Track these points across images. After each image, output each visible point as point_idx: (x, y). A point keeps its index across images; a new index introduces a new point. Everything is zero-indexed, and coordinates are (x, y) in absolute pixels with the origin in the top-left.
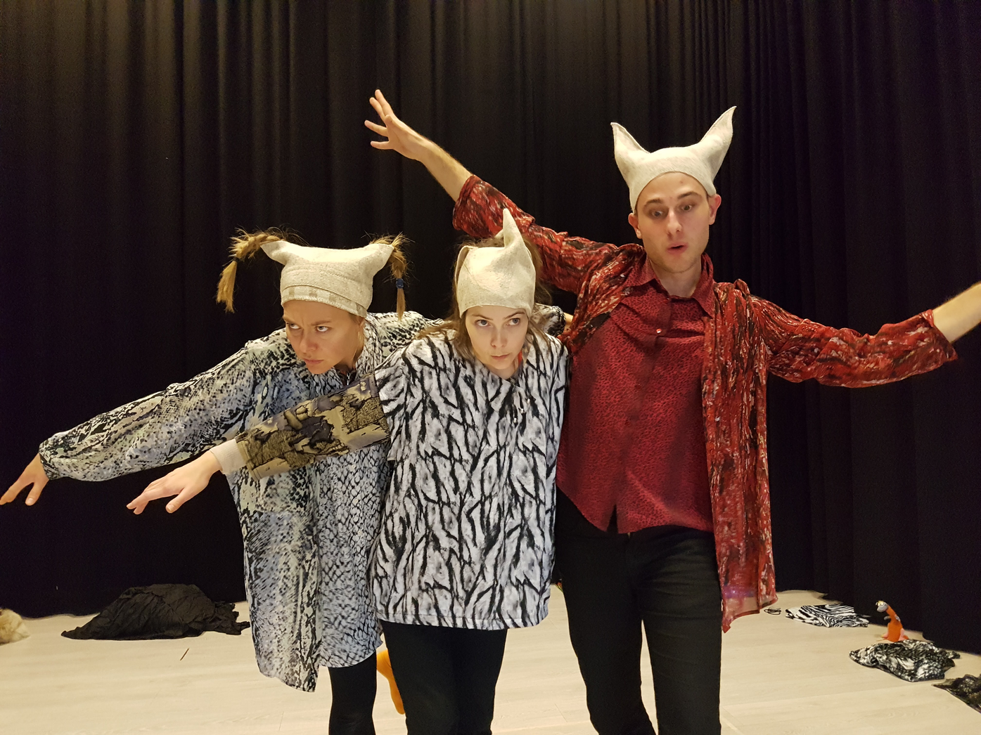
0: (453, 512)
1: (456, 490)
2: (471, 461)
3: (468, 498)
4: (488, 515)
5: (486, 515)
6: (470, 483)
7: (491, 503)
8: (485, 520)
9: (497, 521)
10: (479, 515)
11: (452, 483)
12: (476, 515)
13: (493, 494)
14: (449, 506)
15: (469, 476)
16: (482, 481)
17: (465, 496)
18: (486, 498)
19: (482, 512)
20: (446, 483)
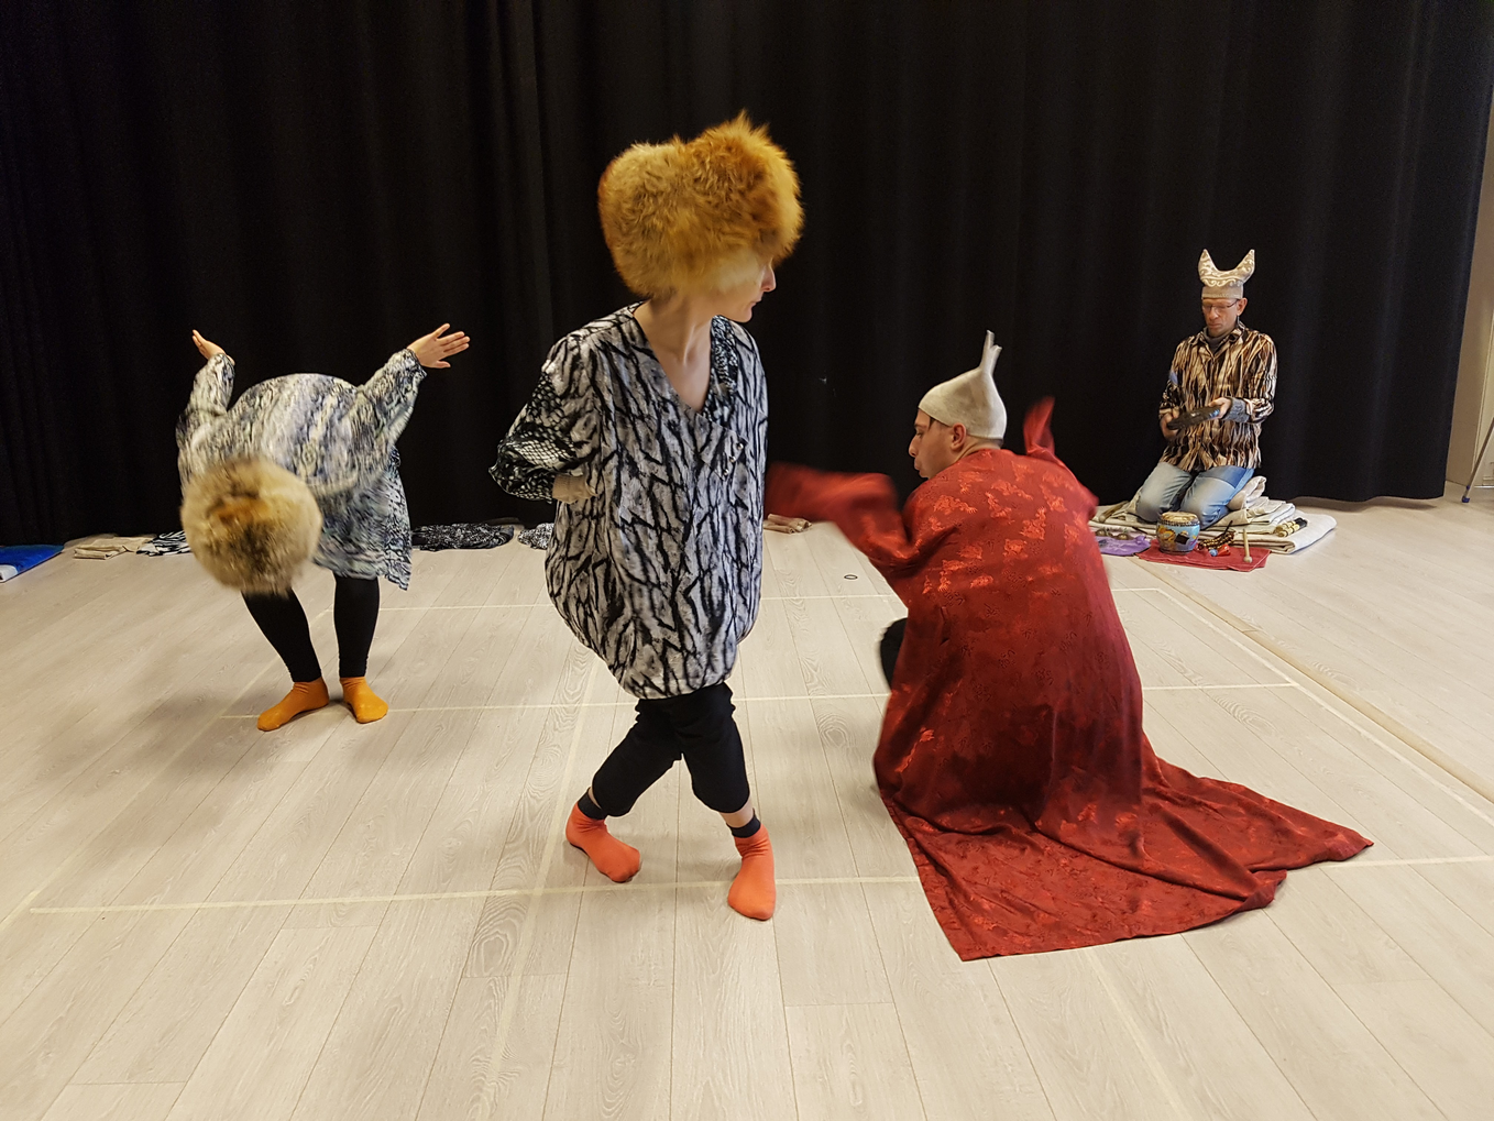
0: (664, 595)
1: (666, 566)
2: (682, 528)
3: (683, 576)
4: (710, 593)
5: (707, 592)
6: (683, 557)
7: (711, 578)
8: (706, 599)
9: (720, 598)
10: (699, 595)
11: (661, 559)
12: (695, 594)
13: (712, 566)
14: (660, 589)
15: (681, 548)
16: (698, 553)
17: (679, 574)
18: (706, 572)
19: (702, 589)
20: (653, 557)
